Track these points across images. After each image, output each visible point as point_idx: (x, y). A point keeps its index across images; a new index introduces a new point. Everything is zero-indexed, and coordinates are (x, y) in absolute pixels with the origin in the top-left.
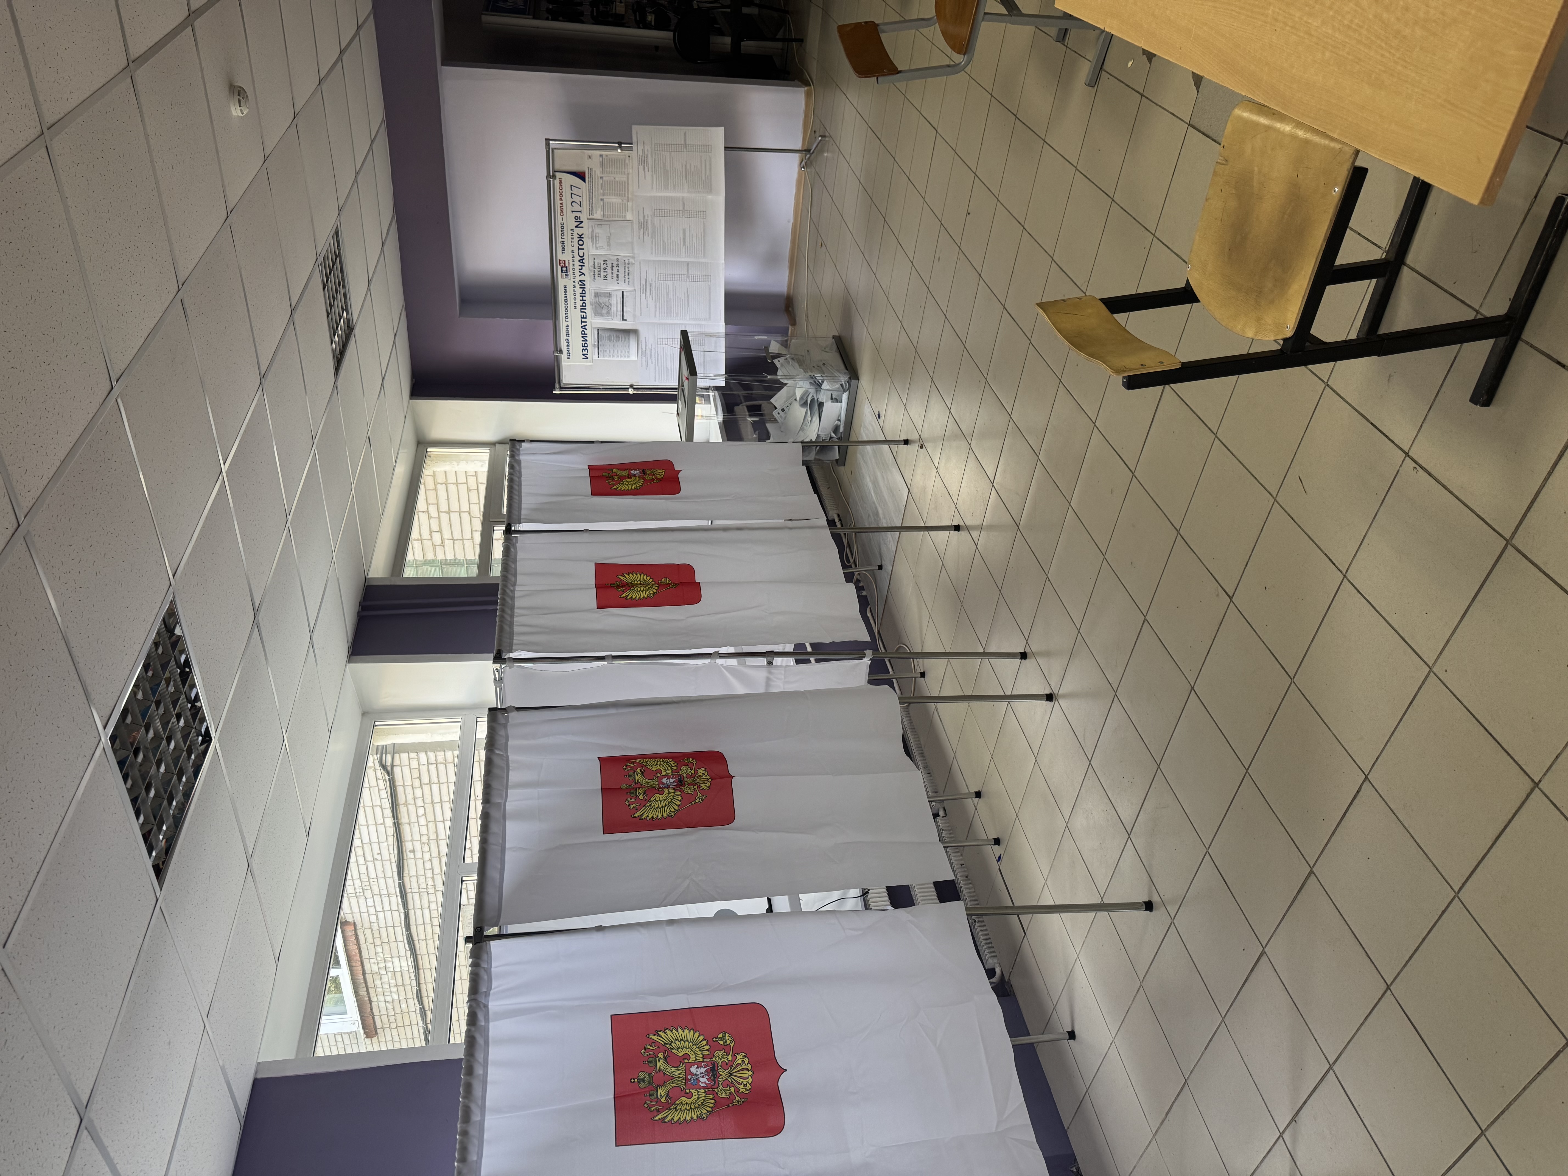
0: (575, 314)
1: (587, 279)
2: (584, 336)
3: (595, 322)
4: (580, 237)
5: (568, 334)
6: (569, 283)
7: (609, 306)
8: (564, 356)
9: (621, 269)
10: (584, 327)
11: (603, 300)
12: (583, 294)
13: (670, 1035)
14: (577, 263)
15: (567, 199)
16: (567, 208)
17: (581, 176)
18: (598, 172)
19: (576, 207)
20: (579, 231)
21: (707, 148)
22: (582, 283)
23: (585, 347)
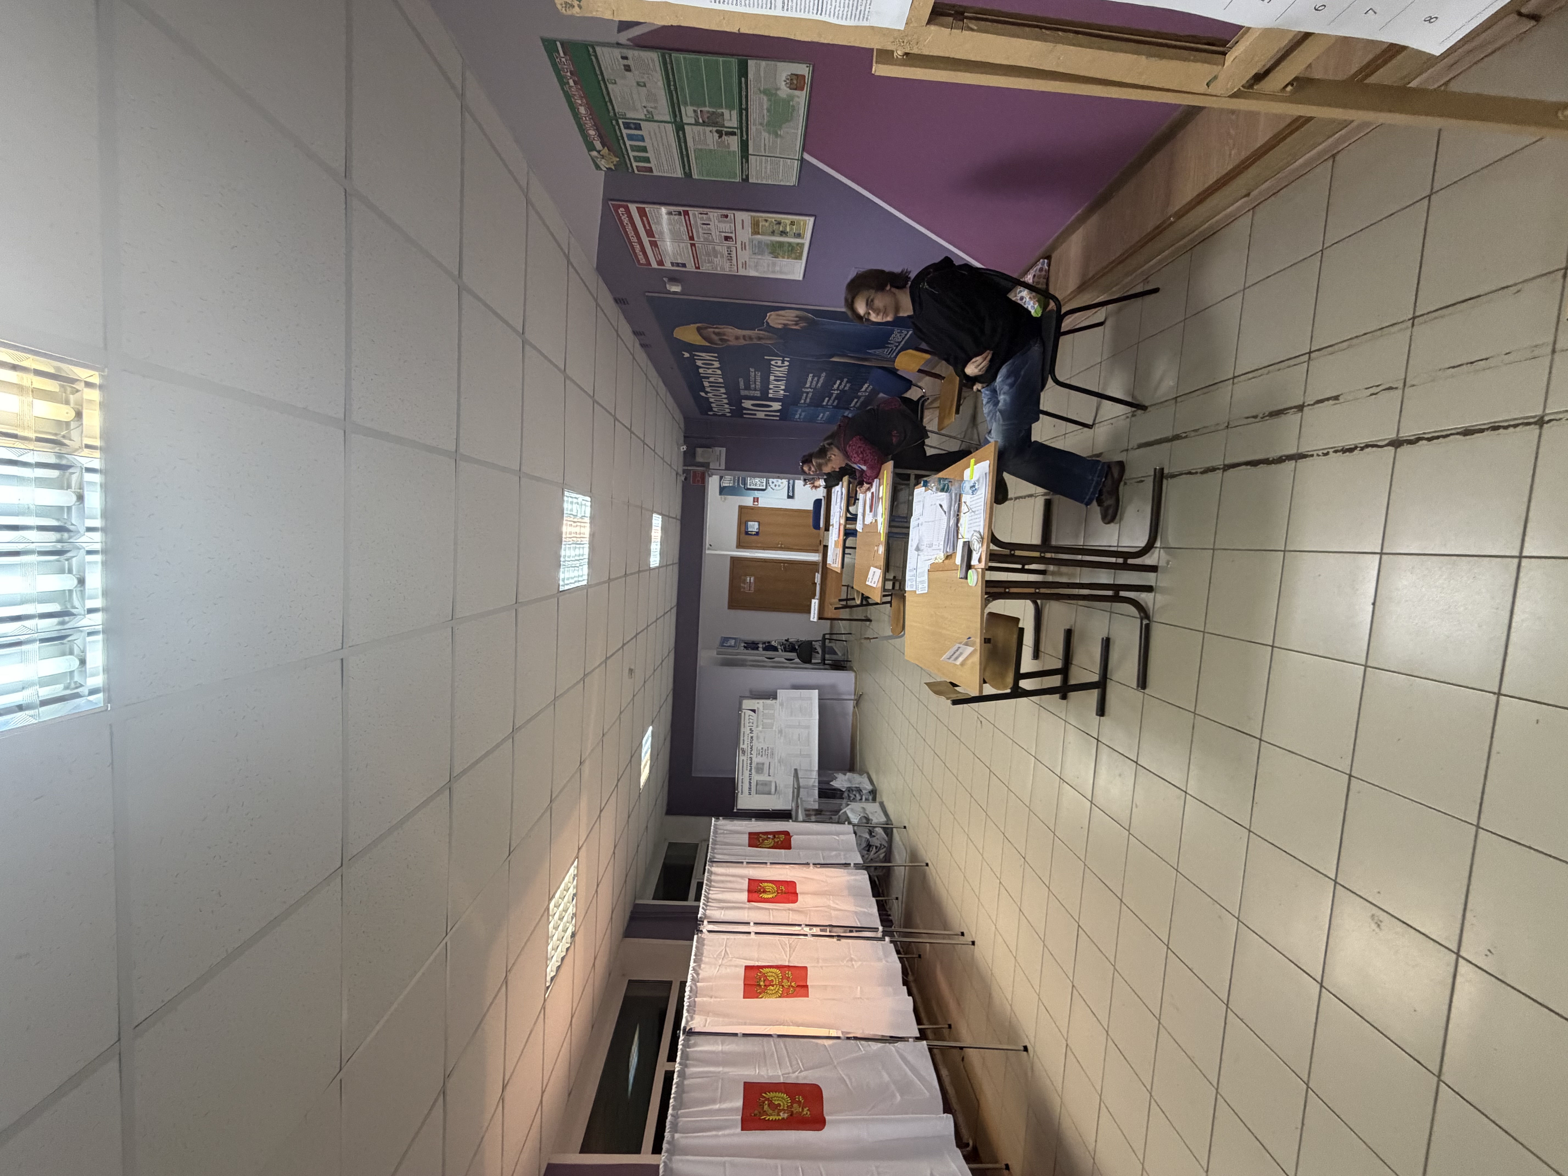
0: (747, 773)
1: (754, 756)
2: (750, 783)
3: (756, 777)
4: (752, 737)
5: (742, 783)
6: (745, 758)
7: (762, 769)
8: (740, 794)
9: (769, 751)
10: (750, 779)
11: (760, 766)
12: (751, 763)
13: (772, 1094)
14: (749, 749)
15: (747, 721)
16: (747, 725)
17: (754, 711)
18: (761, 708)
19: (751, 725)
20: (752, 735)
21: (810, 699)
22: (751, 758)
23: (750, 789)
